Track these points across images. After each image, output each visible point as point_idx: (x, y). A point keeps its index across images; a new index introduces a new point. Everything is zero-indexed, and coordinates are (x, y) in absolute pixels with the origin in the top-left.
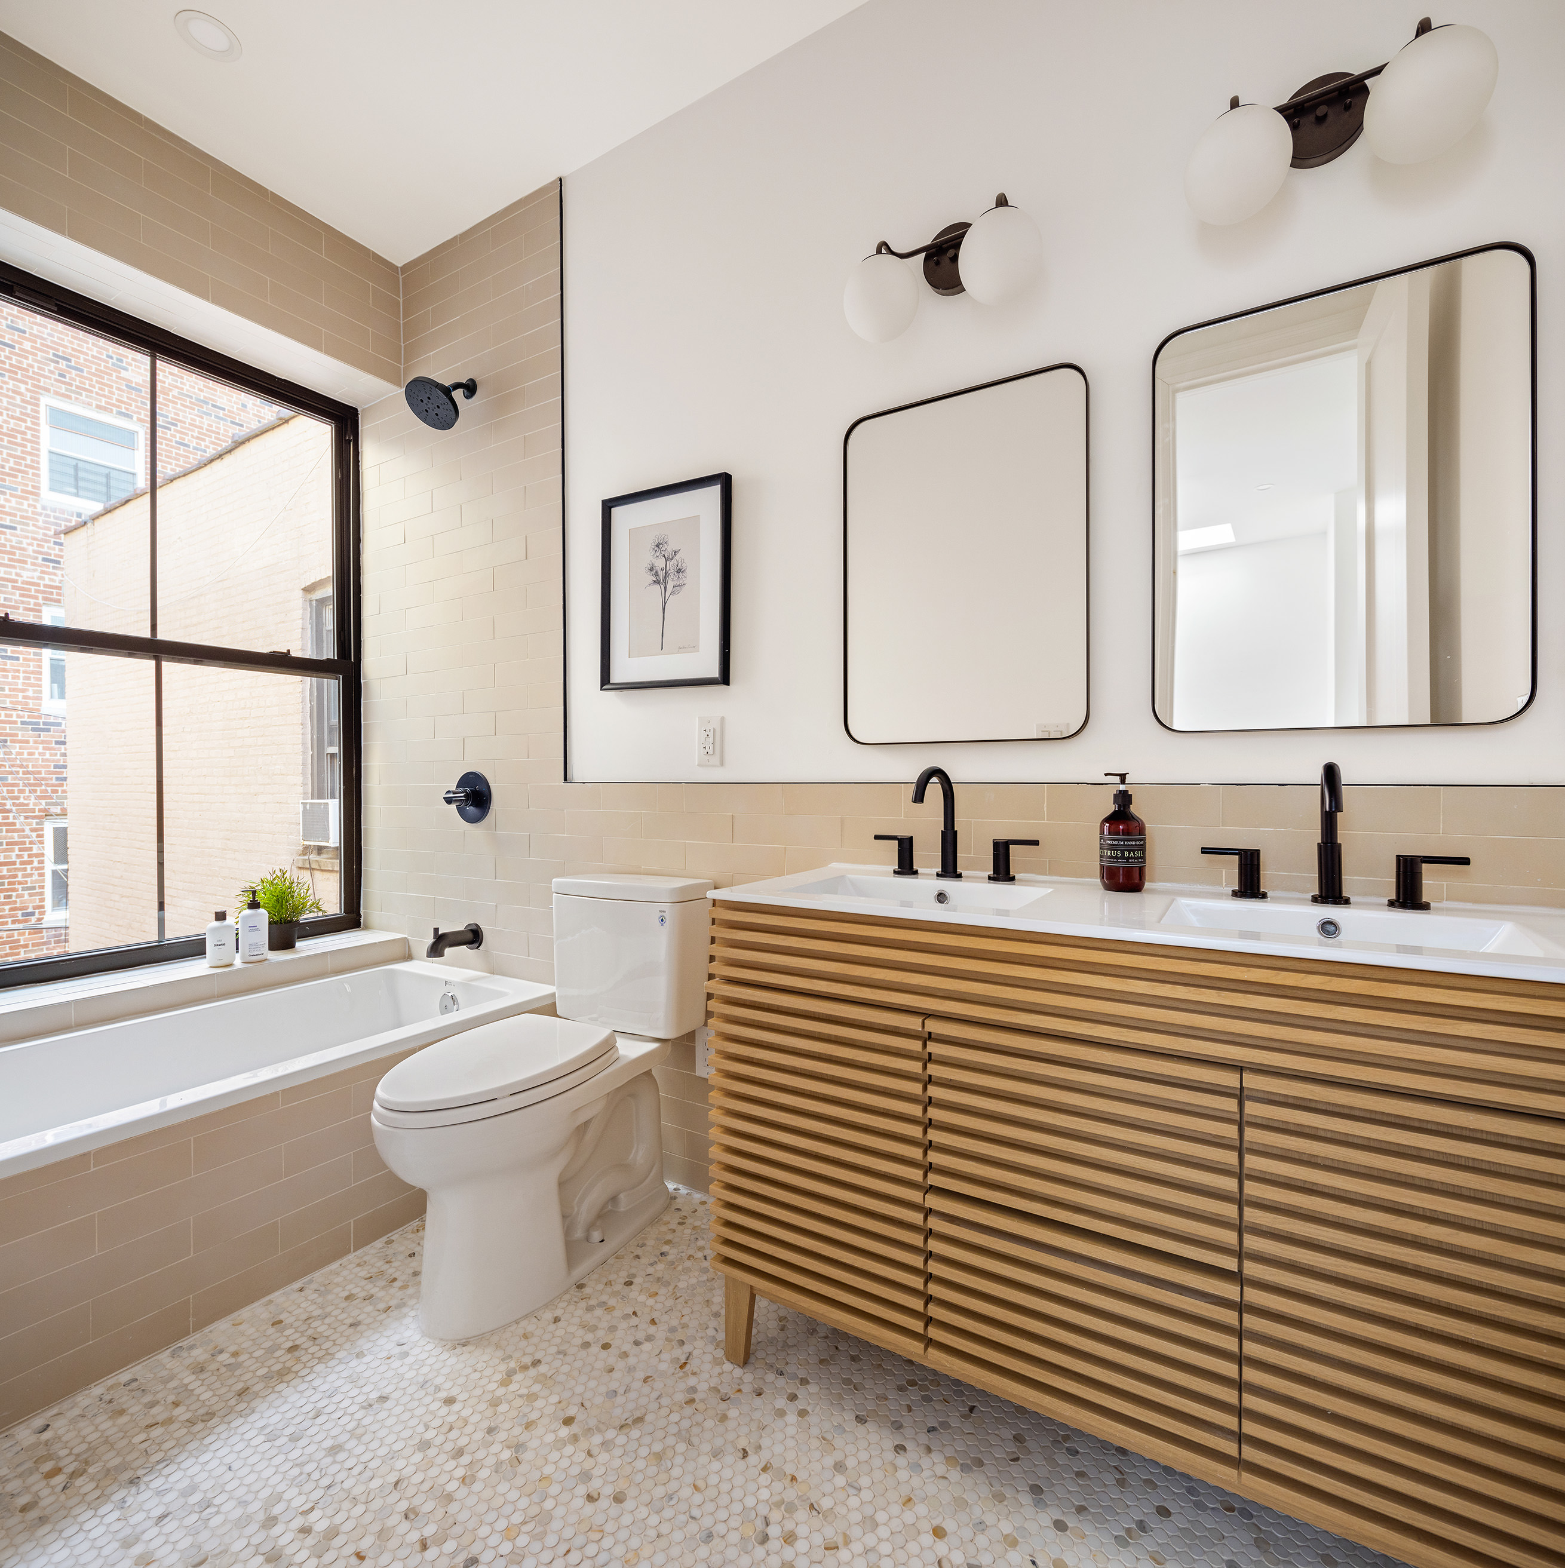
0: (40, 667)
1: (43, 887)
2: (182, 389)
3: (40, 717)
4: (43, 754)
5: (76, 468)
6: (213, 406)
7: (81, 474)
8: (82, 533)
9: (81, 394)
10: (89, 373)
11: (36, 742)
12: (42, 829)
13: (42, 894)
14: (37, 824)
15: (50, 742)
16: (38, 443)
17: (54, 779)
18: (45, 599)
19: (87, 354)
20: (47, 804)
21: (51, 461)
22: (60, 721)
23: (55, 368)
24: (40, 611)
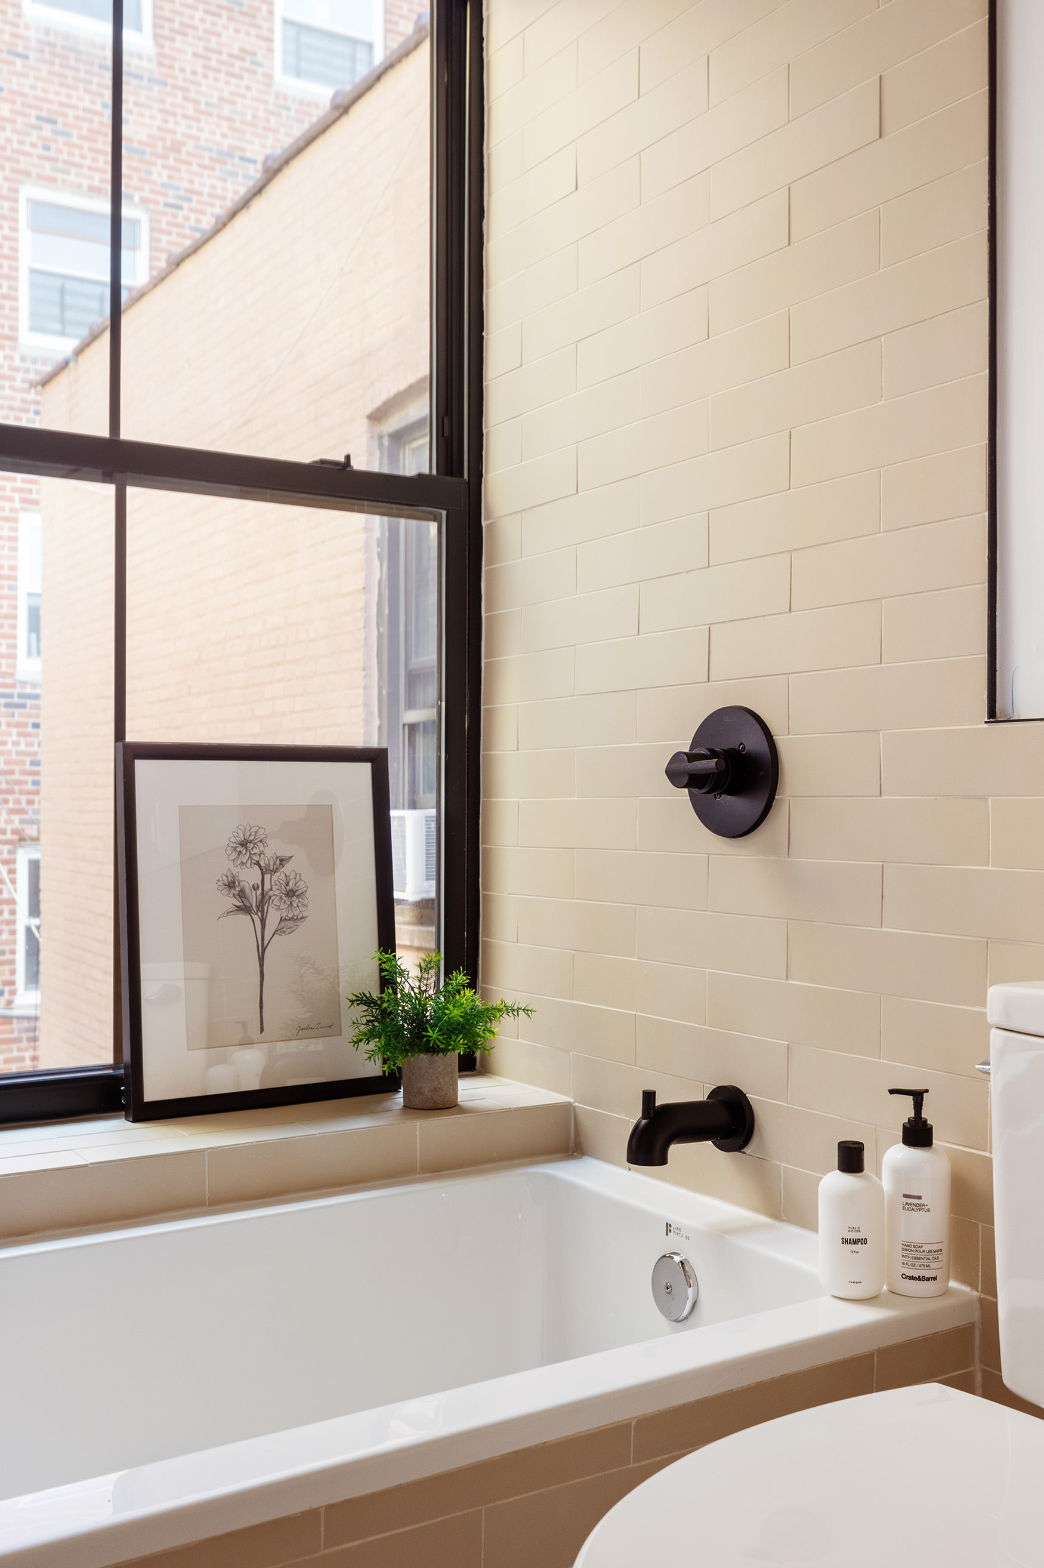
0: (15, 607)
1: (13, 952)
2: (198, 139)
3: (14, 686)
4: (16, 744)
5: (62, 291)
6: (242, 159)
7: (68, 300)
8: (64, 379)
9: (68, 173)
10: (80, 137)
11: (9, 725)
12: (14, 861)
13: (12, 962)
14: (10, 852)
15: (25, 725)
16: (16, 259)
17: (30, 783)
18: (23, 501)
19: (76, 108)
20: (22, 822)
21: (33, 285)
22: (37, 691)
23: (39, 137)
24: (16, 520)
